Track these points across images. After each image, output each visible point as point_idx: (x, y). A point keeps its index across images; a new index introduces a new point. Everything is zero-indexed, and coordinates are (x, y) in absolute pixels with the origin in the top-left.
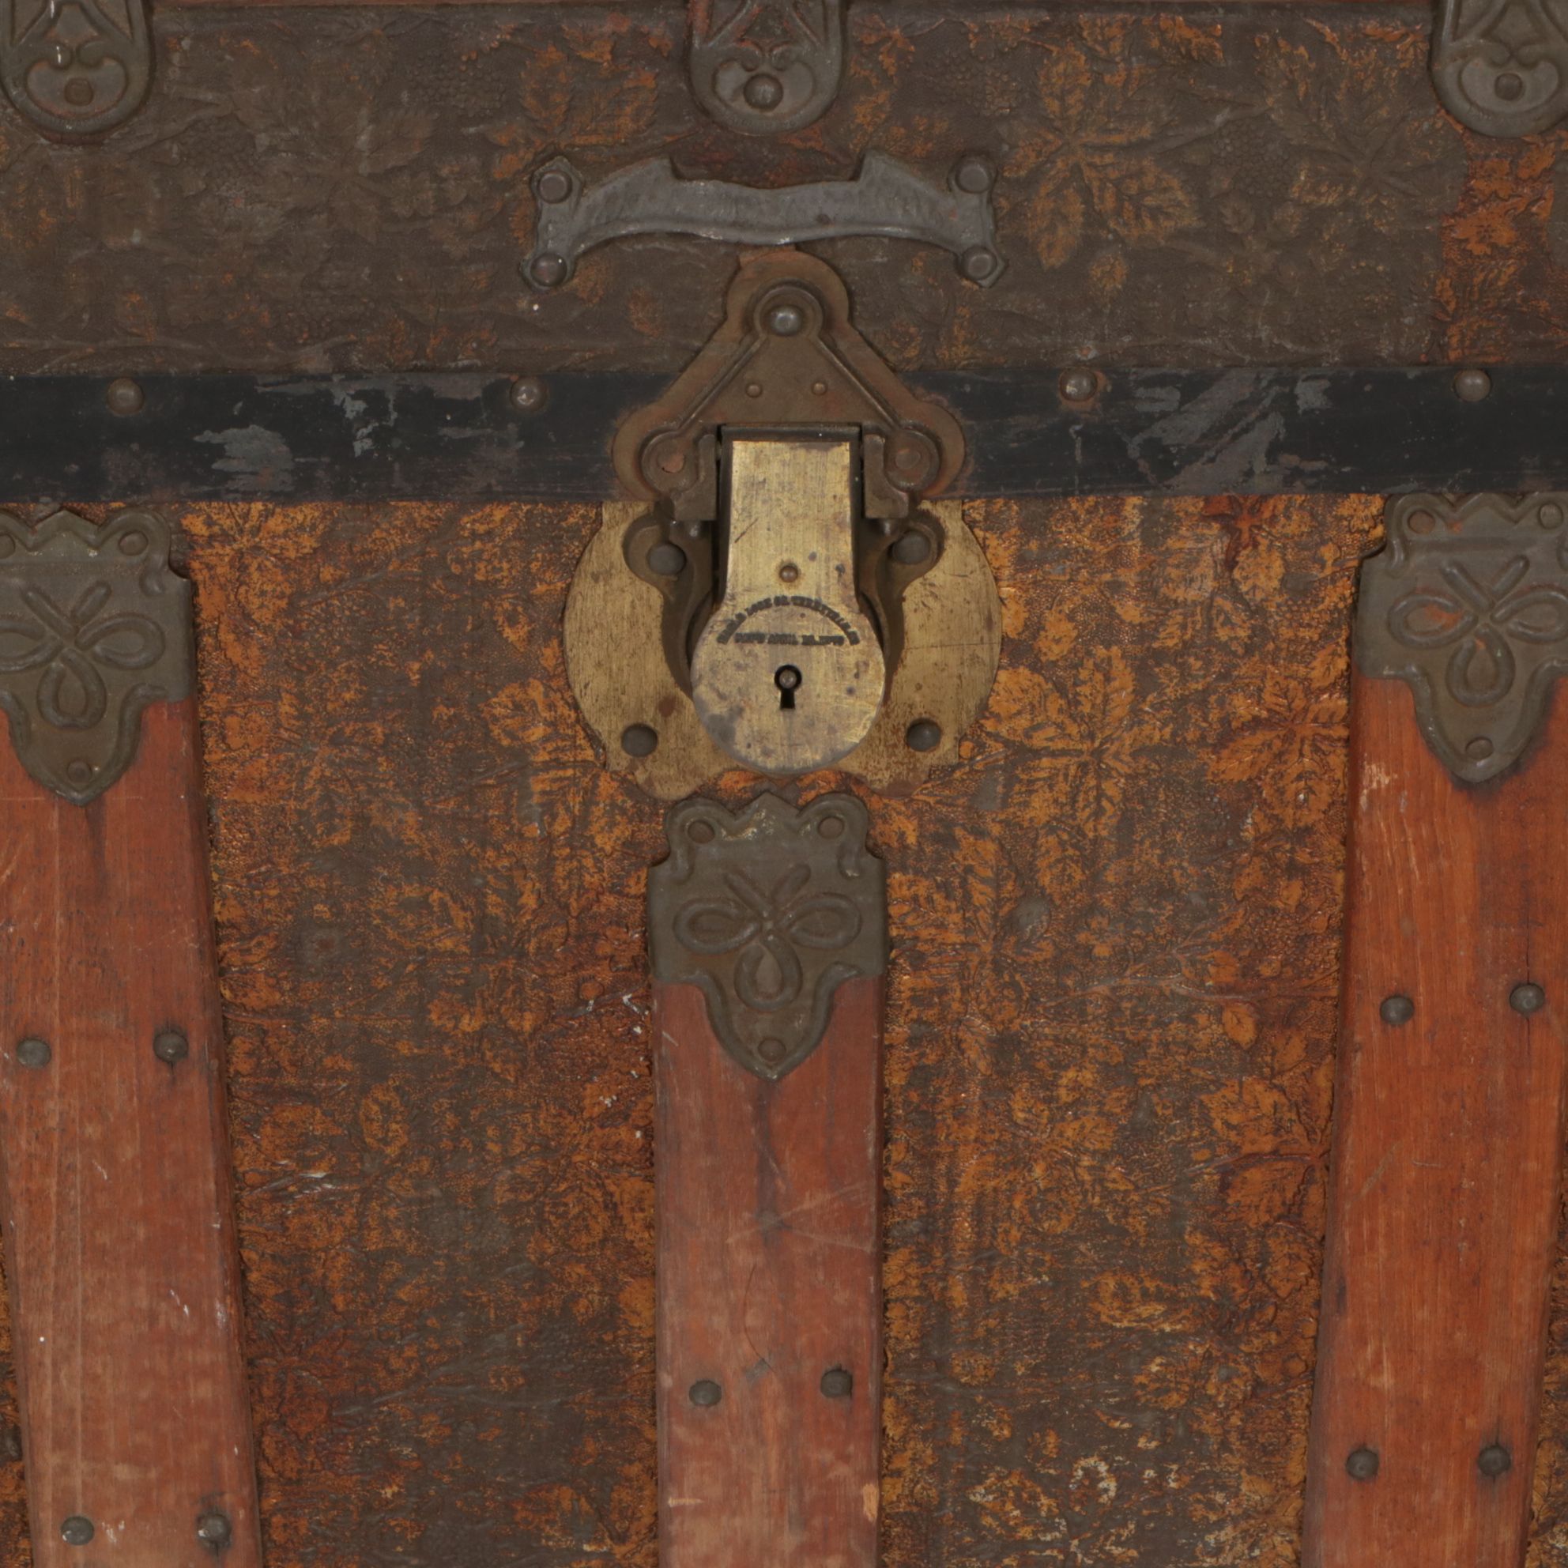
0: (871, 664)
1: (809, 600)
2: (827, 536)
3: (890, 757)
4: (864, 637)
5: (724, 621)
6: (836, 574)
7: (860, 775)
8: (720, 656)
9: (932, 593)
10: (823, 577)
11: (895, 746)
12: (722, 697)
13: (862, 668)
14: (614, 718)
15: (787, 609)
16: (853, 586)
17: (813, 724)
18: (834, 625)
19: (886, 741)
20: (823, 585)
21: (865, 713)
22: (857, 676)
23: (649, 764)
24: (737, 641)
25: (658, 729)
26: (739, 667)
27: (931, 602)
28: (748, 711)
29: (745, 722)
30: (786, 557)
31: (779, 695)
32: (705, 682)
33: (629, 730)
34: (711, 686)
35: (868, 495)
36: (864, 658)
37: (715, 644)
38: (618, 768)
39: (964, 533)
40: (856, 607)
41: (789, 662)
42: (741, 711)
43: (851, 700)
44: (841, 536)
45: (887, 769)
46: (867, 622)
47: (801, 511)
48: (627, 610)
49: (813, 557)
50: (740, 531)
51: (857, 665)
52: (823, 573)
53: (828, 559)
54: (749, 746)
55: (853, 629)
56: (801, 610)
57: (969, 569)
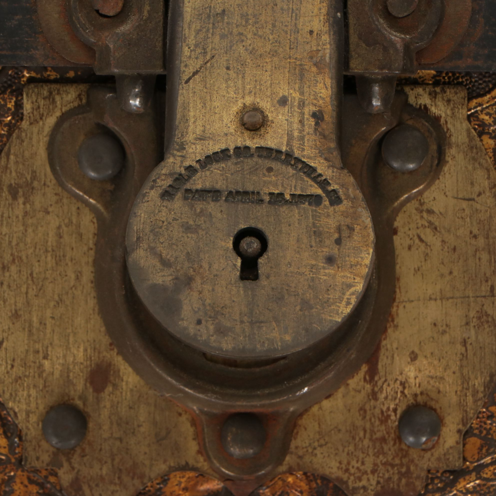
0: (357, 228)
1: (279, 152)
2: (302, 77)
3: (377, 455)
4: (348, 197)
5: (171, 174)
6: (312, 122)
7: (339, 479)
8: (163, 215)
9: (430, 223)
10: (296, 126)
11: (383, 440)
12: (166, 263)
13: (345, 233)
14: (33, 392)
15: (250, 162)
16: (333, 136)
17: (282, 298)
18: (310, 182)
19: (373, 432)
20: (296, 134)
21: (350, 286)
22: (338, 242)
23: (76, 459)
24: (185, 198)
25: (89, 409)
26: (187, 228)
27: (428, 235)
28: (198, 280)
29: (195, 294)
30: (249, 100)
31: (239, 262)
32: (144, 245)
33: (52, 409)
34: (152, 250)
35: (353, 39)
36: (348, 221)
37: (158, 201)
38: (38, 465)
39: (471, 139)
40: (338, 162)
41: (252, 224)
42: (189, 280)
43: (331, 271)
44: (320, 78)
45: (373, 472)
46: (352, 179)
47: (268, 47)
48: (52, 240)
49: (283, 101)
50: (192, 70)
51: (339, 229)
52: (296, 120)
53: (302, 104)
54: (199, 322)
55: (334, 186)
56: (269, 163)
57: (477, 189)
